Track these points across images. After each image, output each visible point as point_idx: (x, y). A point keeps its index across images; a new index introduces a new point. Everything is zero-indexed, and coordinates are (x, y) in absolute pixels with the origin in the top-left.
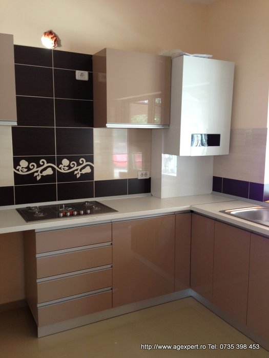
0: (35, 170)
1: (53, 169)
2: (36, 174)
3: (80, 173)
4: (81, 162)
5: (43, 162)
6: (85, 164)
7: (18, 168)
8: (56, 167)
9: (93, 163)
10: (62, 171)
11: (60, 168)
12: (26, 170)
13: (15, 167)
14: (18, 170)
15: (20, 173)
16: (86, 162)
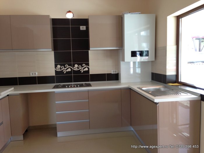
0: (63, 69)
2: (64, 71)
4: (83, 66)
5: (67, 66)
6: (85, 66)
8: (72, 68)
9: (89, 66)
10: (75, 70)
11: (74, 68)
12: (59, 69)
13: (55, 68)
14: (56, 69)
15: (57, 70)
16: (86, 65)
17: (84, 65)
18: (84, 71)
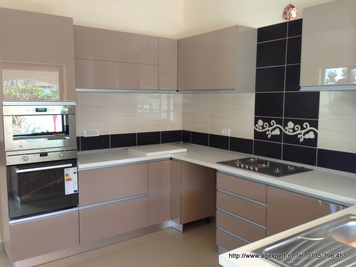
0: (267, 129)
1: (281, 130)
2: (267, 133)
3: (303, 137)
4: (305, 127)
5: (273, 123)
6: (309, 128)
7: (257, 125)
8: (282, 128)
9: (317, 128)
10: (287, 133)
11: (286, 130)
12: (261, 128)
13: (255, 125)
14: (256, 127)
15: (258, 130)
16: (310, 126)
17: (306, 125)
18: (304, 139)
